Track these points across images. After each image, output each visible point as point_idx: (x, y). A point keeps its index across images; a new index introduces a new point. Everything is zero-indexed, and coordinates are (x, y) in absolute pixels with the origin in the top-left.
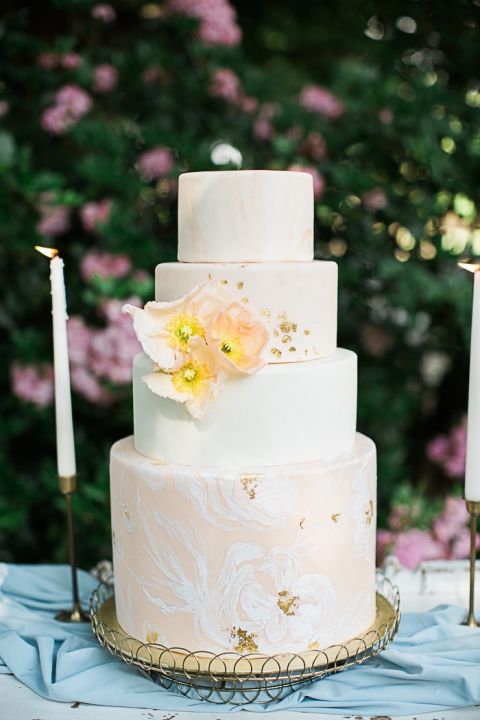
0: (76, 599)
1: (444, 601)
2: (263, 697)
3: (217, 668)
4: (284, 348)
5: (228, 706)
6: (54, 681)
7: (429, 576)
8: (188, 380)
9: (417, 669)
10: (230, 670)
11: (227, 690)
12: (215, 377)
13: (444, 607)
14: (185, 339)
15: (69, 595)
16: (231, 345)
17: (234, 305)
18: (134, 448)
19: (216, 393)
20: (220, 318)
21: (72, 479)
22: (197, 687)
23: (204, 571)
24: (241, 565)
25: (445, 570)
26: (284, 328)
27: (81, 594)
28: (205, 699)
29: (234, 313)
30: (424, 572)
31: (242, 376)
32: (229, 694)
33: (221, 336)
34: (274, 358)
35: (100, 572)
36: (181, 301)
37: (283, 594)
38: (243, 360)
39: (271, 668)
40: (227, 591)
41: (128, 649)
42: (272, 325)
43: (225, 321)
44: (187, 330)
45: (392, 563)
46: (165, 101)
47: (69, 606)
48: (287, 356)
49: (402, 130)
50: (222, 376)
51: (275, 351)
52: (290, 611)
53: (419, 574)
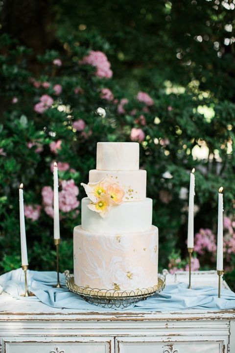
0: (58, 281)
1: (181, 281)
2: (122, 306)
3: (108, 295)
4: (130, 197)
5: (111, 309)
6: (55, 301)
7: (177, 276)
8: (100, 206)
9: (170, 297)
10: (112, 295)
11: (110, 304)
12: (109, 205)
13: (181, 283)
14: (99, 194)
15: (56, 280)
16: (113, 196)
17: (115, 184)
18: (82, 228)
19: (109, 210)
20: (110, 187)
21: (59, 240)
22: (101, 303)
23: (104, 265)
24: (116, 263)
25: (183, 274)
26: (129, 191)
27: (60, 280)
28: (104, 307)
29: (114, 186)
30: (176, 274)
31: (117, 205)
32: (111, 305)
33: (111, 193)
34: (126, 200)
35: (65, 273)
36: (99, 182)
37: (129, 272)
38: (117, 200)
39: (124, 295)
40: (111, 271)
41: (80, 291)
42: (126, 190)
43: (112, 188)
44: (100, 191)
45: (165, 271)
46: (82, 101)
47: (56, 283)
48: (130, 199)
49: (176, 114)
50: (111, 205)
51: (127, 198)
52: (131, 278)
53: (174, 275)
